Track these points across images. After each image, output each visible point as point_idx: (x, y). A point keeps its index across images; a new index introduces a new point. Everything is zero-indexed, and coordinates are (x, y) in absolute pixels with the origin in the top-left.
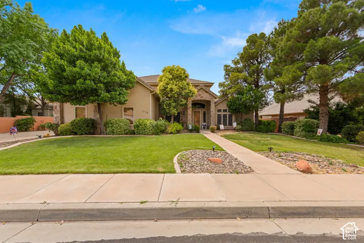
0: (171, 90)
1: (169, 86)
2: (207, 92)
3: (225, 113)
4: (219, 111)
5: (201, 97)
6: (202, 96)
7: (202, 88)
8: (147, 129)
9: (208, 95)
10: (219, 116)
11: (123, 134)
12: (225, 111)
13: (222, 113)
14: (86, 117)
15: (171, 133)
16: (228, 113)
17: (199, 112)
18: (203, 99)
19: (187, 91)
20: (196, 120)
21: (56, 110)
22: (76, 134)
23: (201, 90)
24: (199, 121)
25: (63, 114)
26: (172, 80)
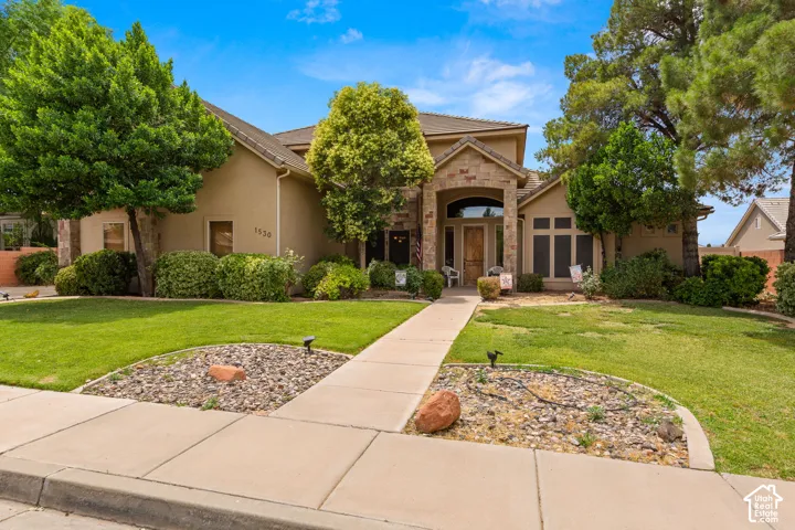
0: (339, 162)
1: (331, 153)
2: (487, 160)
3: (563, 232)
4: (541, 223)
5: (469, 179)
6: (471, 174)
7: (468, 148)
8: (246, 282)
9: (492, 169)
10: (541, 243)
11: (195, 296)
12: (563, 223)
13: (552, 232)
14: (126, 250)
15: (324, 297)
16: (574, 232)
17: (482, 229)
18: (473, 183)
19: (397, 161)
20: (470, 258)
21: (63, 231)
22: (86, 291)
23: (467, 156)
24: (482, 261)
25: (79, 241)
26: (346, 129)
